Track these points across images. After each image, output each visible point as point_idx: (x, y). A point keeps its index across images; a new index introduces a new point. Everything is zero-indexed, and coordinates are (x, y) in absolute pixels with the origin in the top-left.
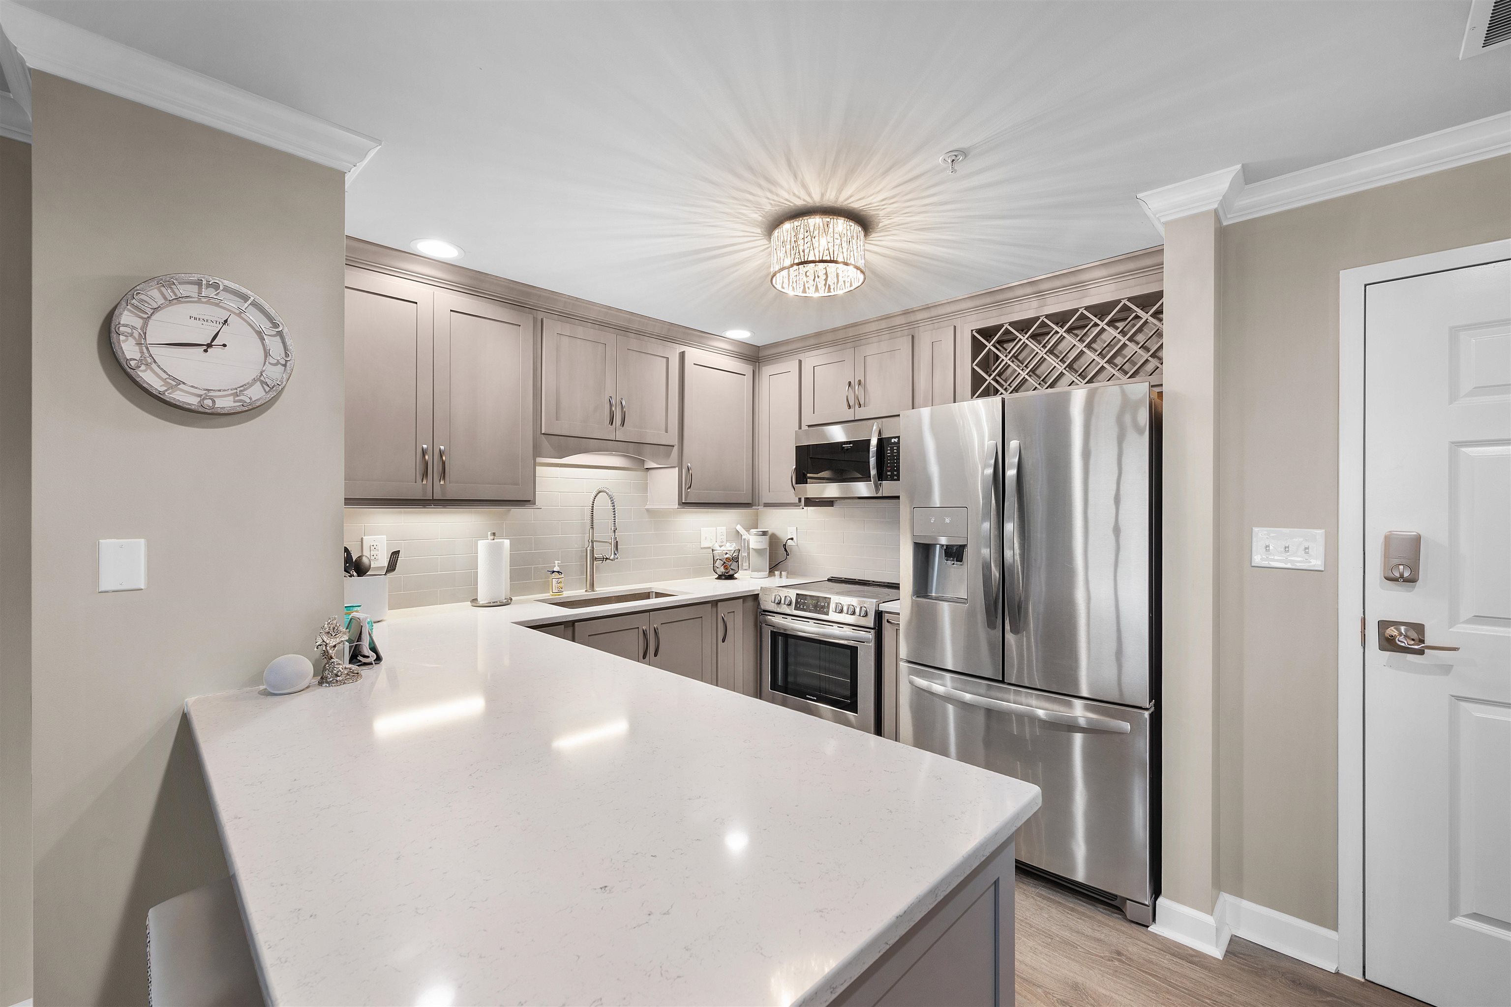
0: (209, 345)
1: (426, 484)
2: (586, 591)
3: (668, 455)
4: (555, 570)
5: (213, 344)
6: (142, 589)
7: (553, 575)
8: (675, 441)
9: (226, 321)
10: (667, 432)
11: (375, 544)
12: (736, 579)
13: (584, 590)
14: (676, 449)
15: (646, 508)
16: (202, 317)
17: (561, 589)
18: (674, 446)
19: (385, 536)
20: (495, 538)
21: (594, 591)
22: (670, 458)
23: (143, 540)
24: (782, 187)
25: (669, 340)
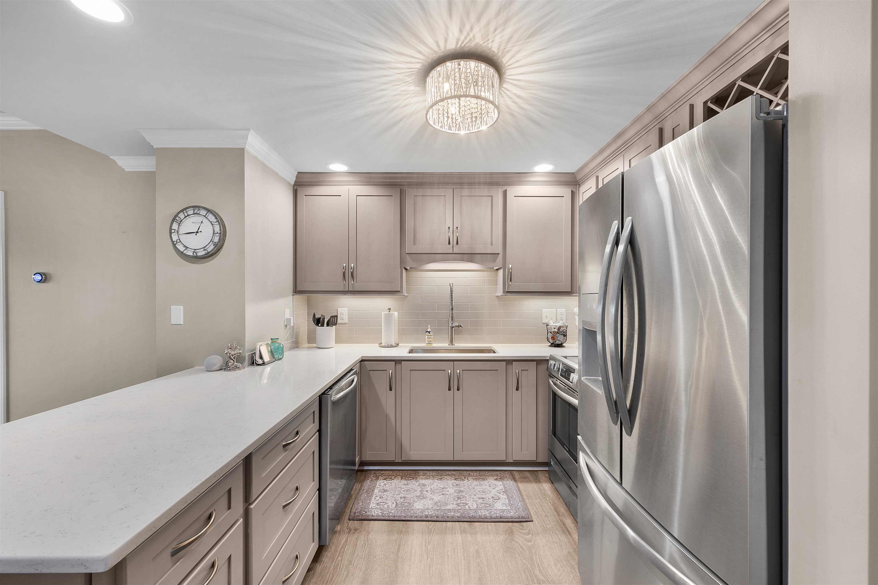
0: (197, 232)
1: (345, 283)
2: (449, 345)
3: (494, 260)
4: (428, 331)
5: (198, 231)
6: (182, 325)
7: (427, 333)
8: (500, 250)
9: (202, 222)
10: (492, 245)
11: (342, 312)
12: (565, 347)
13: (448, 344)
14: (500, 257)
15: (495, 295)
16: (195, 222)
17: (430, 342)
18: (499, 254)
19: (347, 308)
20: (390, 311)
21: (453, 345)
22: (497, 262)
23: (182, 306)
24: (391, 62)
25: (494, 184)
